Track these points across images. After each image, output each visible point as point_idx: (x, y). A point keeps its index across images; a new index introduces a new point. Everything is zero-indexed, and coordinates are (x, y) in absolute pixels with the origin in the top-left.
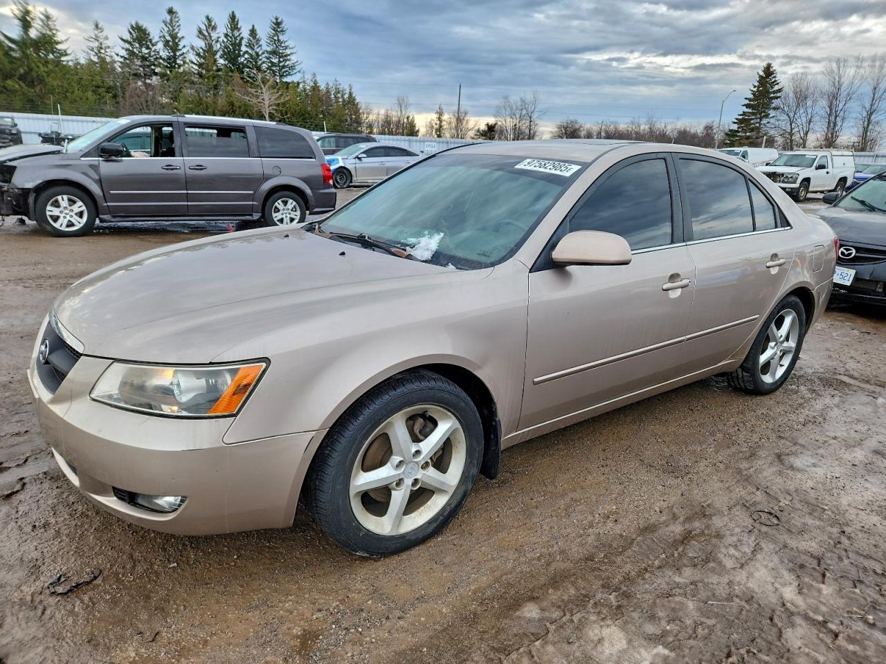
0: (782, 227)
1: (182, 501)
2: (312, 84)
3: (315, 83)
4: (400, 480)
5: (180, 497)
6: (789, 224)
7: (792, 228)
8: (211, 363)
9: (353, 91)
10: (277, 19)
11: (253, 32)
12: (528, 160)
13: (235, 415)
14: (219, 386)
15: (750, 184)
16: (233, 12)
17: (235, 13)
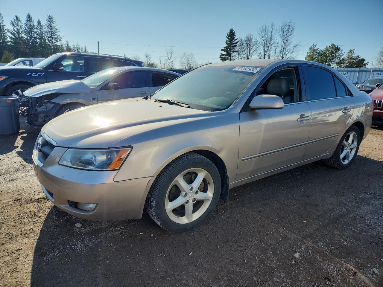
0: (349, 96)
1: (96, 206)
2: (66, 45)
3: (68, 45)
4: (187, 201)
5: (95, 204)
6: (352, 95)
7: (353, 96)
8: (108, 148)
9: (86, 48)
10: (50, 16)
11: (39, 22)
12: (238, 67)
13: (118, 170)
14: (112, 158)
15: (334, 77)
16: (29, 14)
17: (30, 14)
